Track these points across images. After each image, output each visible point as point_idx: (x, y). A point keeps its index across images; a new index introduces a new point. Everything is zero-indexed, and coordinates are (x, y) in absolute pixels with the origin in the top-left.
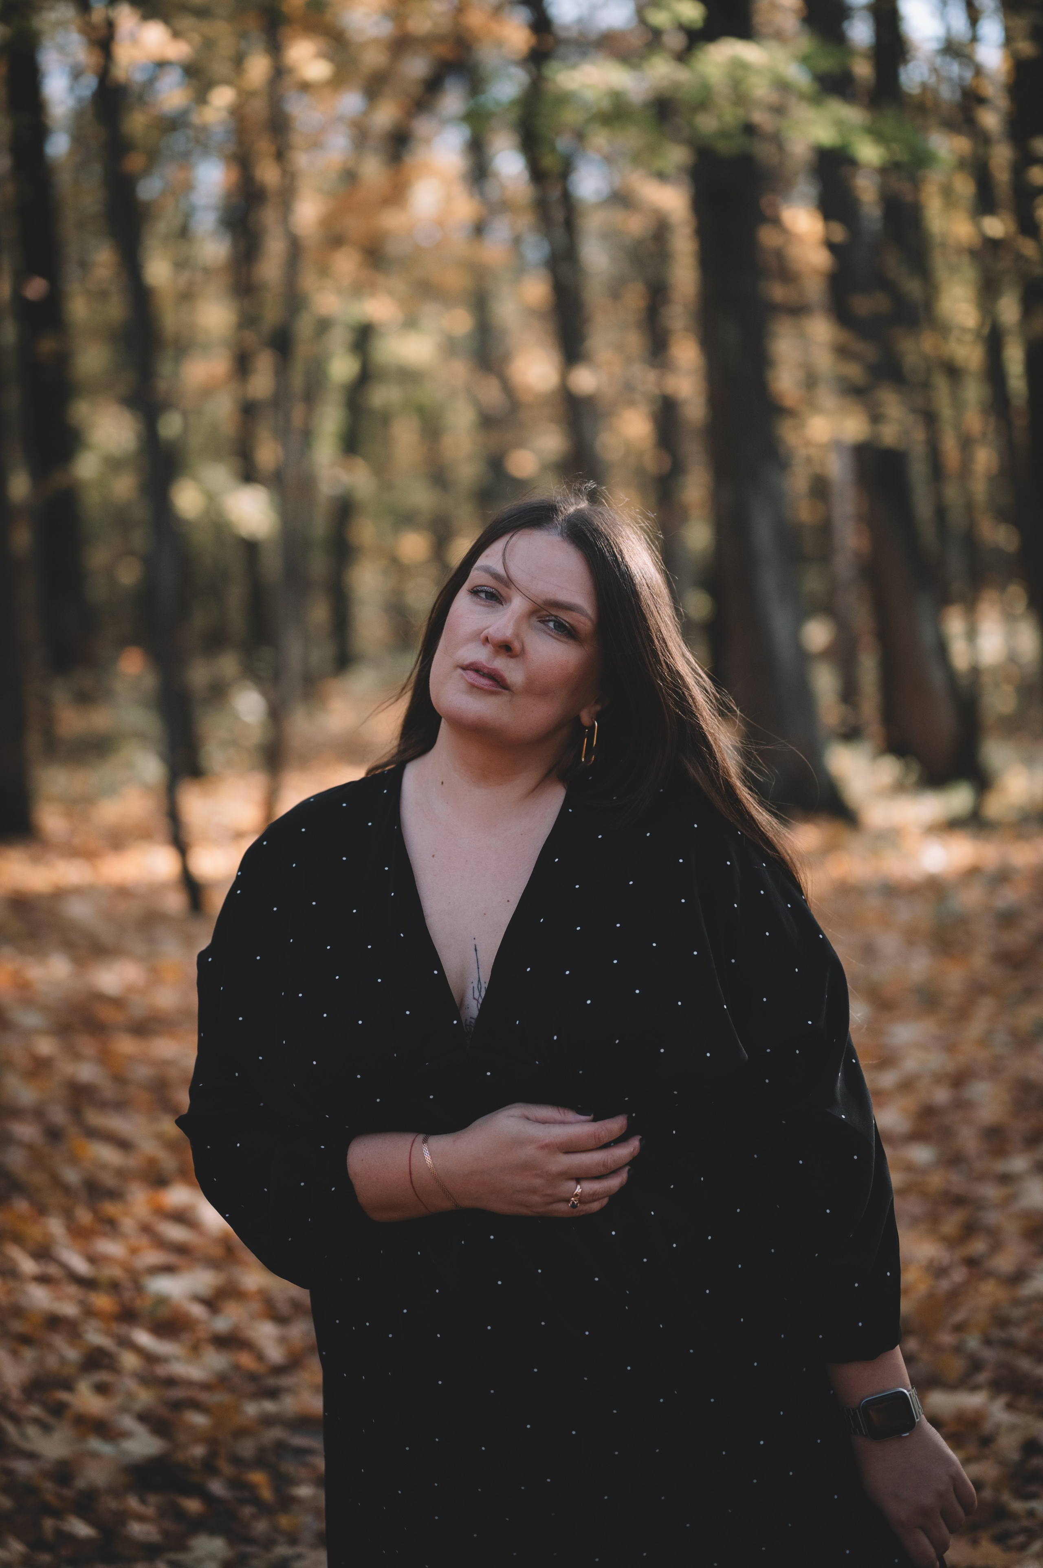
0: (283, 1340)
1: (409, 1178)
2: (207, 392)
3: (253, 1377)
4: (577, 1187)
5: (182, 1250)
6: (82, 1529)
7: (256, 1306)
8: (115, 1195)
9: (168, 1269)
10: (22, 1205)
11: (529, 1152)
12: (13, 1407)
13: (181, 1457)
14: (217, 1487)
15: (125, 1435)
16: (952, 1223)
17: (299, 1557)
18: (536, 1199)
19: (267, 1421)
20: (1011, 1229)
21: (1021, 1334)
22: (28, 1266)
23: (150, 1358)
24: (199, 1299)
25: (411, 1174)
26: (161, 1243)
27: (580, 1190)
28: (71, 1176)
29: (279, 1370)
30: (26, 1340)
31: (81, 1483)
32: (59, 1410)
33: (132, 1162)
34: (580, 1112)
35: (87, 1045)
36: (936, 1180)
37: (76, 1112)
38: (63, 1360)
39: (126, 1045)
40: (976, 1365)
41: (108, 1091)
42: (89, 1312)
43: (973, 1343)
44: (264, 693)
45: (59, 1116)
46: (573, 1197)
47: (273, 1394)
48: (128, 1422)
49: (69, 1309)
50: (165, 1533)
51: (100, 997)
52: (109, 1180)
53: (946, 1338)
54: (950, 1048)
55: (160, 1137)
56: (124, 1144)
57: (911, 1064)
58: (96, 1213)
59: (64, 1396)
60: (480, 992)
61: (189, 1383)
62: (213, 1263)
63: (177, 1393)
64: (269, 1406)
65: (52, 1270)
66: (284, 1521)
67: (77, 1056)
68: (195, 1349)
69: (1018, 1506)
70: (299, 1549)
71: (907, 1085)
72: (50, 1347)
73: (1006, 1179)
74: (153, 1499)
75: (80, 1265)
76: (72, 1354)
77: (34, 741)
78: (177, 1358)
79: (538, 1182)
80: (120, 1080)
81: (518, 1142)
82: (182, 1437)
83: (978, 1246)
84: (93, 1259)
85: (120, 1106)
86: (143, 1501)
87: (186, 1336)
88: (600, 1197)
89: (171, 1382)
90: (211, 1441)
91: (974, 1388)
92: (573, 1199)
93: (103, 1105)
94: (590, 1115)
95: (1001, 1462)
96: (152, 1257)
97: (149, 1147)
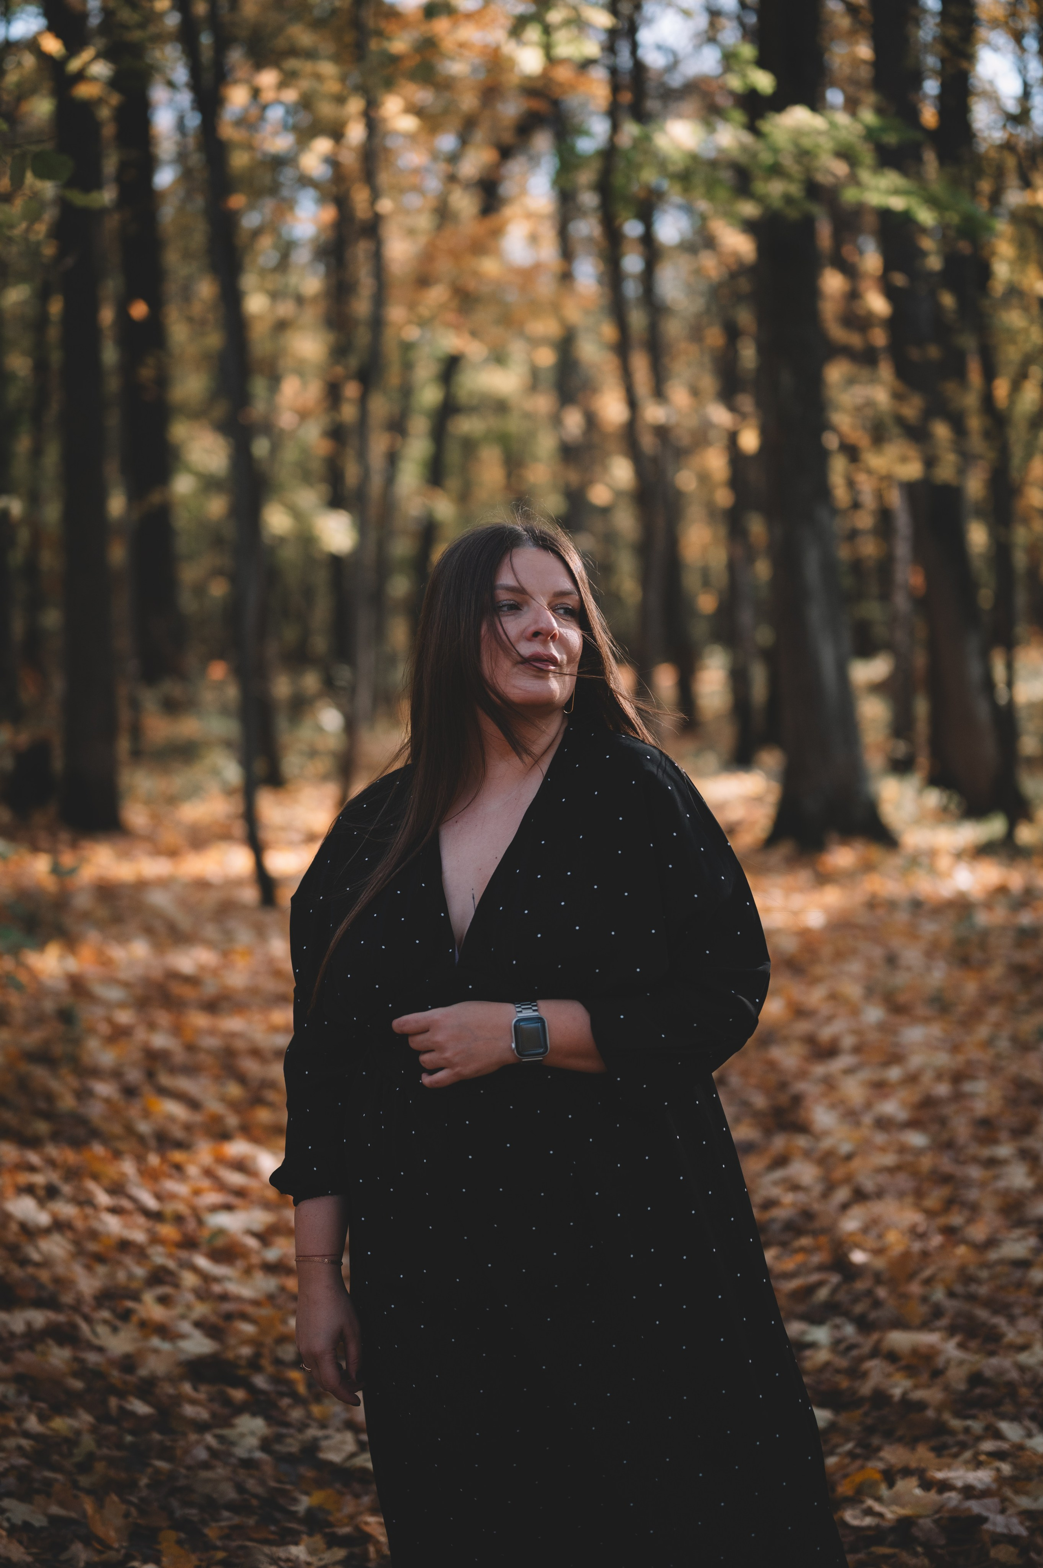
5: (240, 1193)
6: (141, 1408)
8: (182, 1145)
9: (228, 1208)
10: (98, 1149)
12: (86, 1309)
13: (230, 1355)
14: (260, 1381)
15: (183, 1336)
16: (935, 1197)
17: (327, 1437)
20: (989, 1204)
21: (983, 1290)
22: (103, 1199)
23: (207, 1278)
24: (252, 1233)
26: (221, 1186)
28: (144, 1127)
30: (100, 1258)
31: (143, 1372)
32: (126, 1316)
33: (198, 1118)
35: (163, 1018)
36: (926, 1163)
37: (150, 1075)
38: (131, 1277)
39: (199, 1020)
40: (937, 1312)
41: (180, 1056)
42: (155, 1239)
43: (939, 1295)
44: (342, 710)
45: (134, 1076)
48: (185, 1327)
49: (139, 1236)
50: (214, 1415)
51: (174, 976)
52: (178, 1133)
53: (915, 1288)
54: (955, 1049)
55: (226, 1099)
56: (193, 1104)
57: (916, 1061)
58: (164, 1159)
59: (130, 1304)
61: (239, 1299)
63: (228, 1307)
65: (126, 1204)
66: (316, 1410)
67: (152, 1026)
68: (248, 1272)
69: (956, 1423)
70: (330, 1432)
71: (912, 1079)
72: (119, 1263)
73: (992, 1163)
74: (203, 1388)
75: (151, 1203)
76: (140, 1272)
77: (124, 745)
78: (230, 1279)
80: (191, 1048)
82: (232, 1341)
83: (956, 1219)
84: (159, 1197)
85: (191, 1070)
86: (195, 1389)
87: (240, 1264)
89: (224, 1297)
90: (256, 1343)
91: (932, 1330)
93: (173, 1070)
95: (947, 1388)
96: (213, 1198)
97: (215, 1106)
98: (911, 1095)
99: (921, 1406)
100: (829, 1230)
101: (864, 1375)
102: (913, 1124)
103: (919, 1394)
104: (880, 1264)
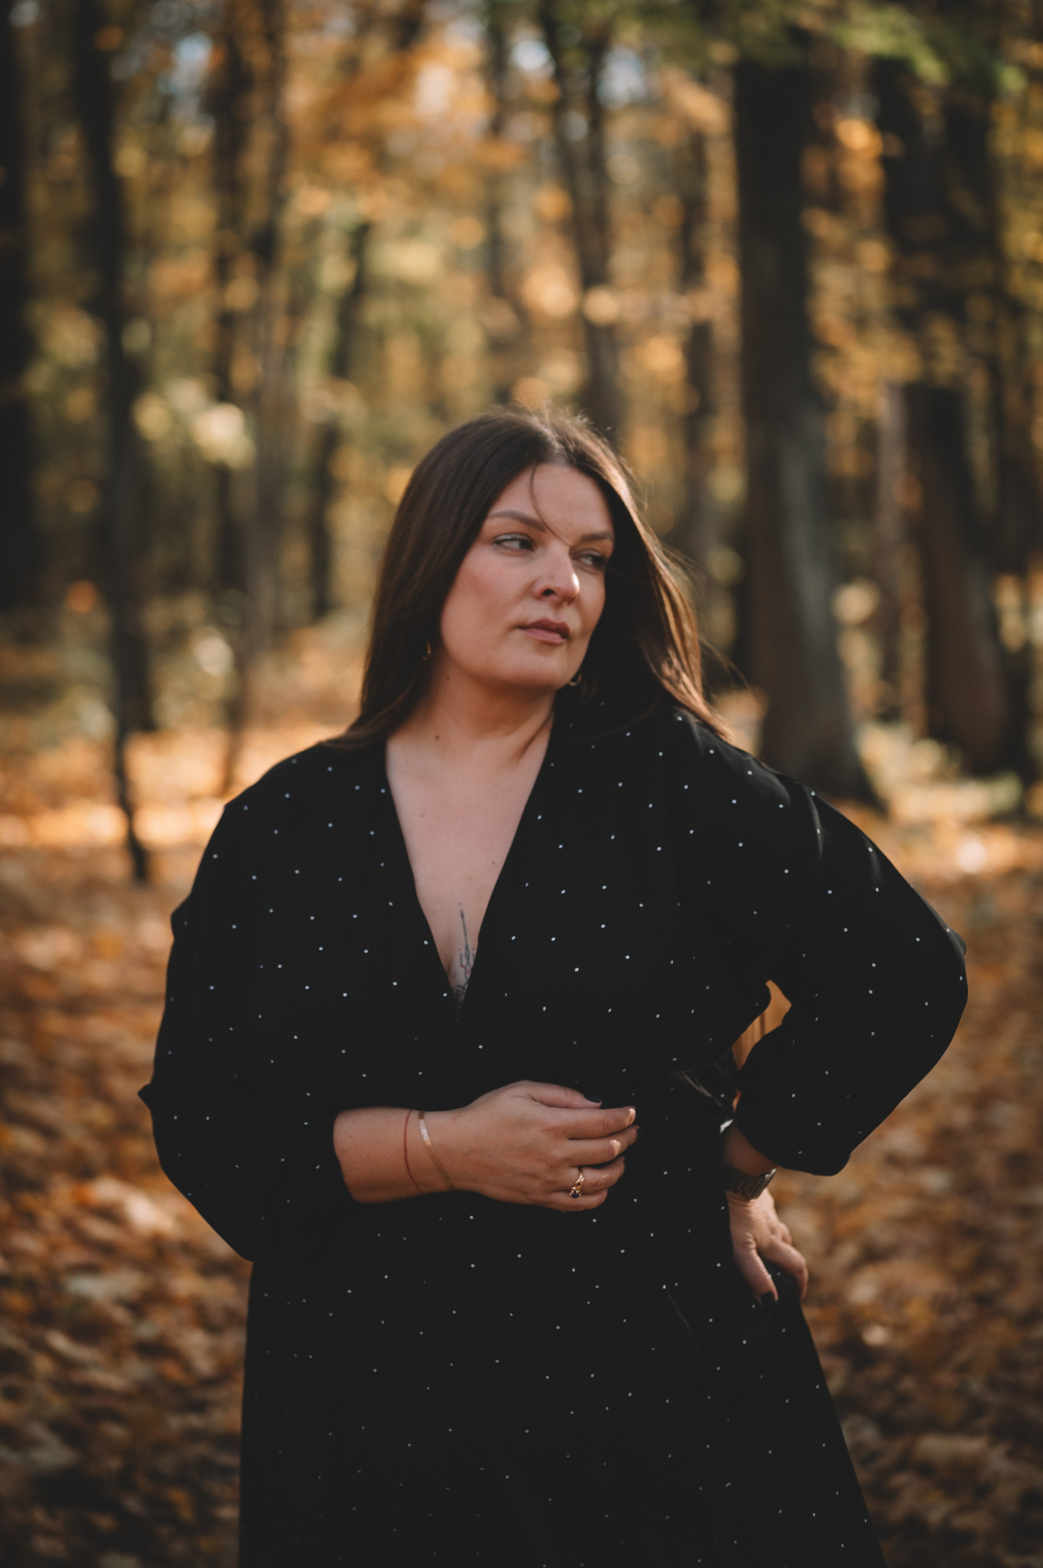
0: (213, 1352)
1: (404, 1155)
2: (180, 299)
3: (178, 1389)
4: (579, 1175)
5: (108, 1250)
7: (185, 1313)
9: (90, 1269)
11: (533, 1135)
13: (94, 1469)
14: (132, 1504)
15: (31, 1443)
16: (962, 1256)
18: (536, 1184)
19: (192, 1435)
20: (1028, 1265)
21: (1030, 1378)
23: (64, 1362)
24: (123, 1302)
25: (405, 1151)
26: (82, 1240)
27: (583, 1179)
29: (208, 1383)
33: (57, 1152)
34: (589, 1096)
35: (12, 1022)
36: (950, 1210)
39: (59, 1024)
40: (977, 1409)
41: (35, 1073)
43: (976, 1385)
44: (231, 643)
46: (574, 1186)
47: (200, 1407)
48: (38, 1430)
50: (73, 1550)
51: (28, 970)
52: (29, 1170)
53: (946, 1378)
55: (89, 1125)
56: (47, 1132)
58: (14, 1205)
60: (468, 958)
61: (107, 1392)
62: (140, 1265)
63: (93, 1402)
64: (194, 1421)
66: (205, 1543)
68: (116, 1356)
69: (1011, 1561)
73: (1027, 1211)
74: (60, 1514)
78: (96, 1365)
79: (539, 1167)
80: (48, 1062)
81: (522, 1124)
82: (97, 1450)
83: (991, 1282)
84: (8, 1256)
85: (47, 1090)
86: (50, 1515)
87: (107, 1342)
88: (602, 1188)
89: (89, 1389)
90: (129, 1454)
91: (973, 1433)
92: (574, 1188)
93: (26, 1089)
94: (598, 1102)
95: (996, 1512)
96: (73, 1255)
97: (76, 1137)
98: (926, 1123)
99: (966, 1537)
100: (835, 1298)
101: (893, 1495)
102: (930, 1160)
103: (963, 1521)
104: (902, 1343)
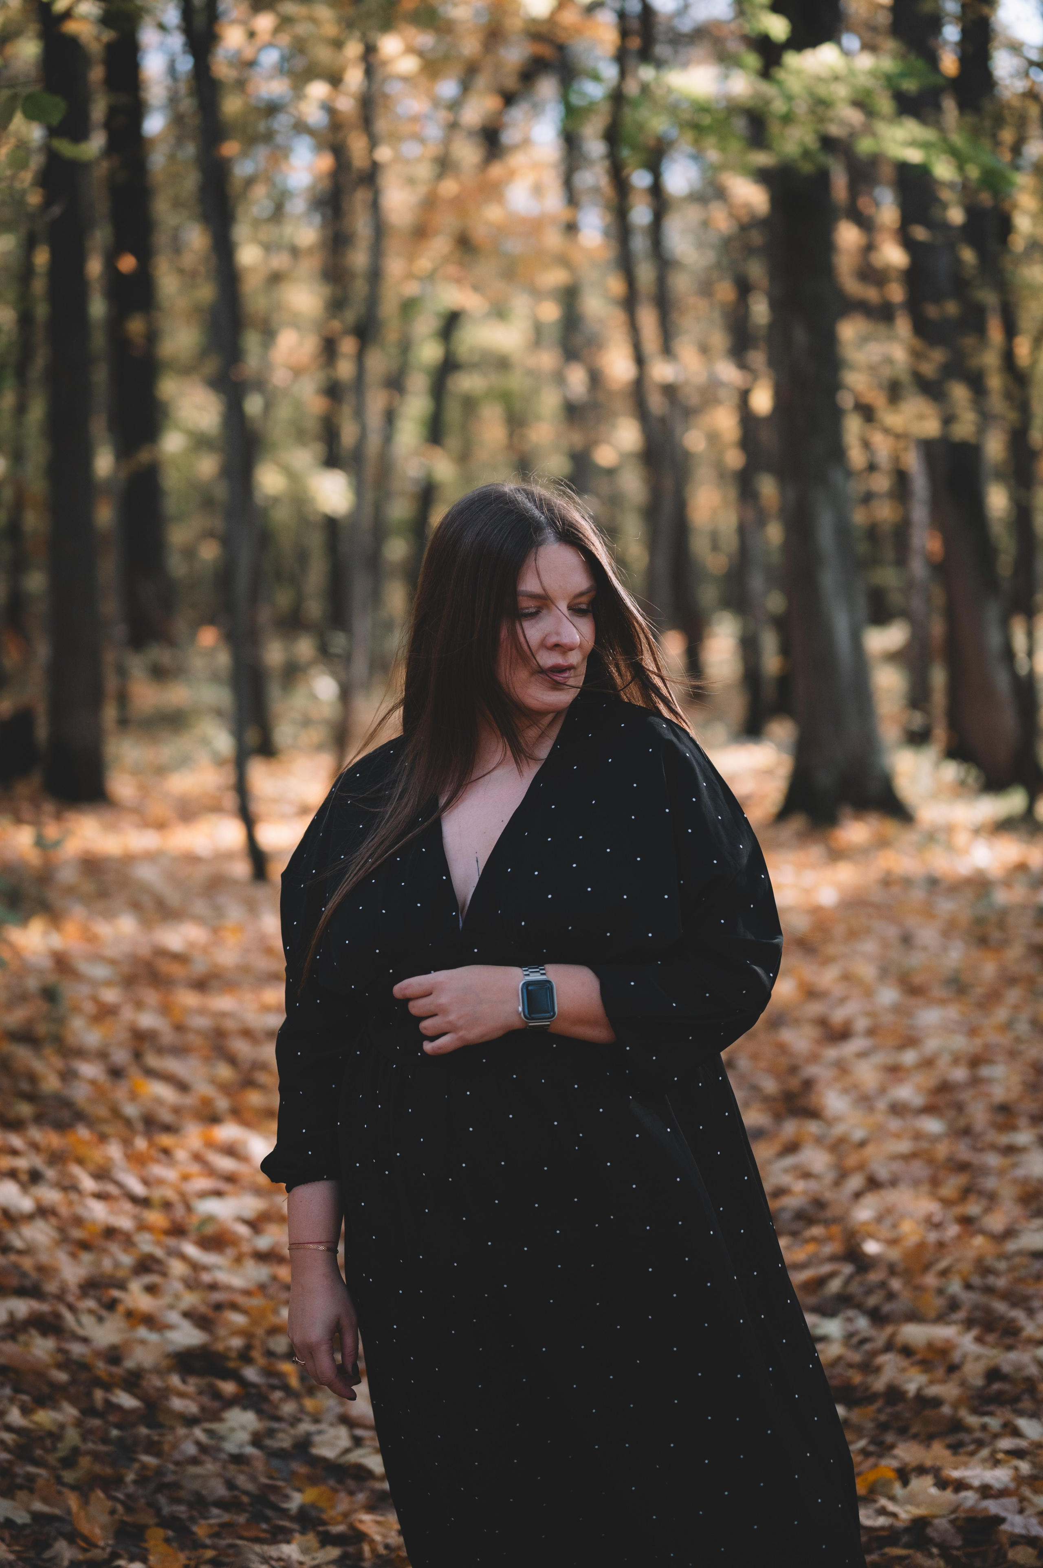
5: (231, 1179)
6: (126, 1400)
8: (170, 1129)
9: (218, 1194)
10: (83, 1132)
12: (71, 1299)
13: (220, 1347)
14: (251, 1374)
15: (170, 1327)
16: (952, 1185)
17: (320, 1432)
20: (1008, 1193)
21: (1001, 1283)
22: (88, 1184)
23: (196, 1267)
24: (243, 1220)
26: (211, 1171)
28: (131, 1110)
30: (85, 1246)
31: (129, 1364)
32: (111, 1305)
33: (188, 1101)
35: (151, 997)
36: (942, 1150)
37: (138, 1056)
38: (117, 1265)
39: (188, 999)
40: (954, 1305)
41: (168, 1037)
42: (142, 1226)
43: (955, 1287)
44: (334, 675)
45: (121, 1056)
48: (174, 1317)
49: (125, 1223)
50: (203, 1409)
51: (162, 953)
52: (166, 1117)
53: (930, 1280)
54: (973, 1032)
55: (215, 1081)
56: (182, 1087)
57: (932, 1045)
58: (151, 1143)
59: (116, 1293)
61: (229, 1288)
63: (218, 1296)
65: (112, 1189)
66: (309, 1404)
67: (139, 1005)
68: (238, 1260)
69: (972, 1420)
70: (323, 1426)
71: (928, 1063)
72: (105, 1251)
73: (1010, 1150)
74: (192, 1381)
75: (138, 1188)
76: (127, 1260)
77: (110, 713)
78: (219, 1268)
80: (179, 1028)
82: (222, 1332)
83: (973, 1208)
84: (146, 1182)
85: (180, 1051)
86: (184, 1382)
87: (231, 1252)
89: (213, 1287)
90: (247, 1334)
93: (161, 1051)
95: (963, 1384)
96: (203, 1183)
97: (204, 1089)
98: (927, 1079)
99: (937, 1402)
100: (842, 1220)
101: (878, 1370)
102: (929, 1109)
103: (934, 1390)
104: (894, 1254)
